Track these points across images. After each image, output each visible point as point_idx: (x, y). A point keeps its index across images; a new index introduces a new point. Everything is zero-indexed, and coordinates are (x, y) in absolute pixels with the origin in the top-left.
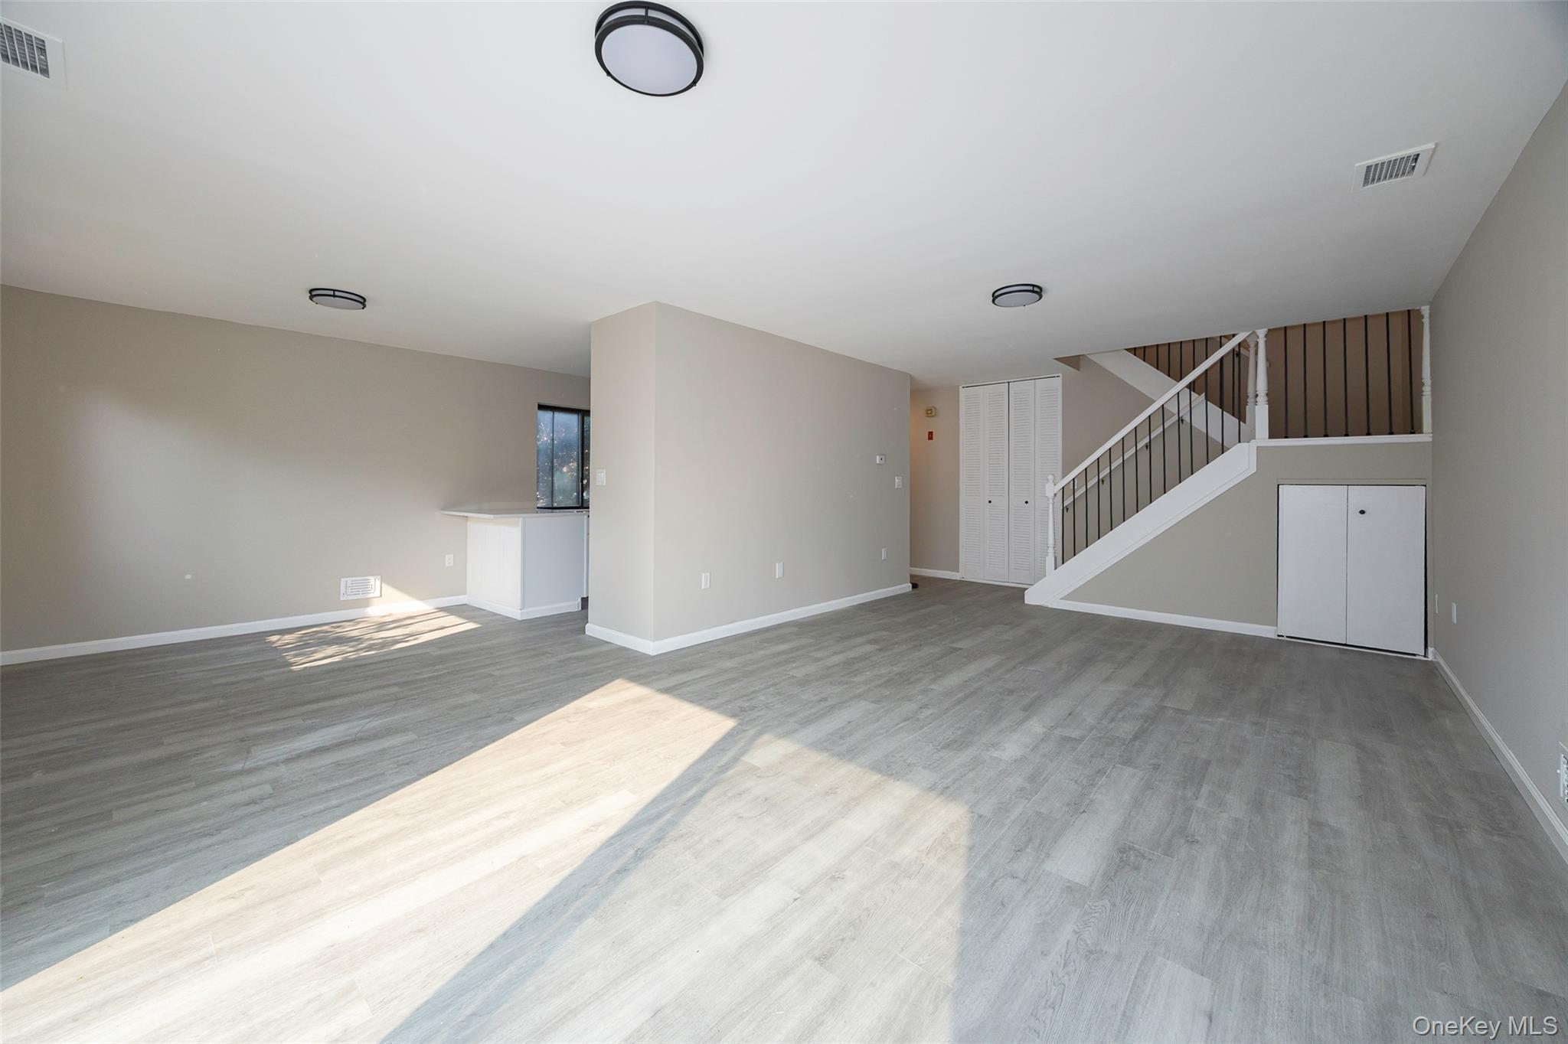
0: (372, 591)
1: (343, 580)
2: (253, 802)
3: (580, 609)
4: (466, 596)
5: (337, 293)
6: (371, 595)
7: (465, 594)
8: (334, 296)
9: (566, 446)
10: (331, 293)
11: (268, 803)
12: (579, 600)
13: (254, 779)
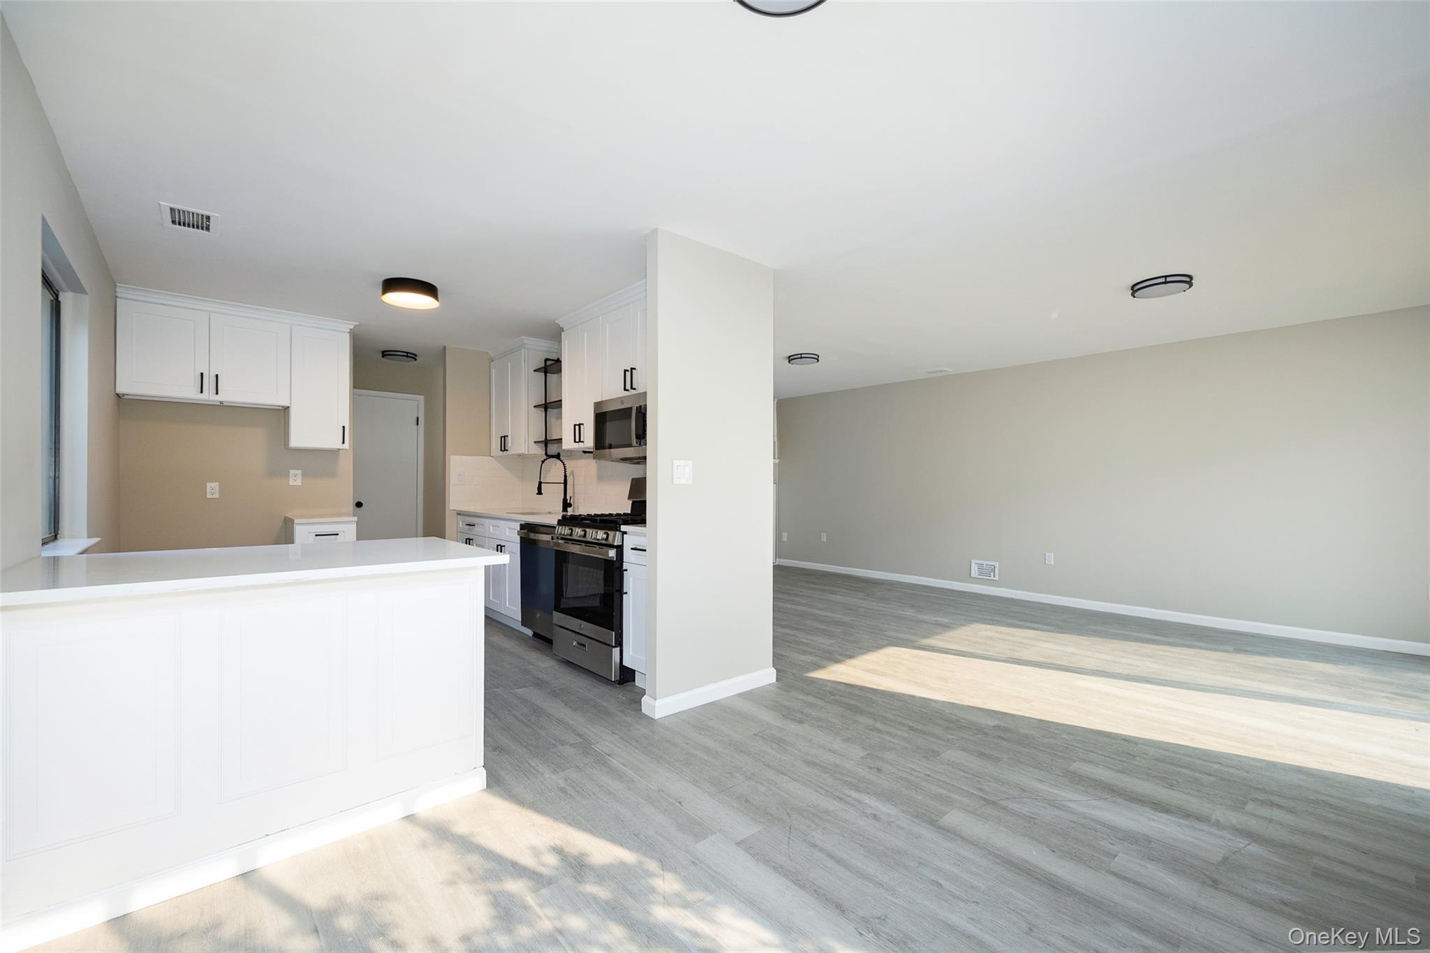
2: (1273, 804)
11: (1261, 796)
13: (1253, 825)
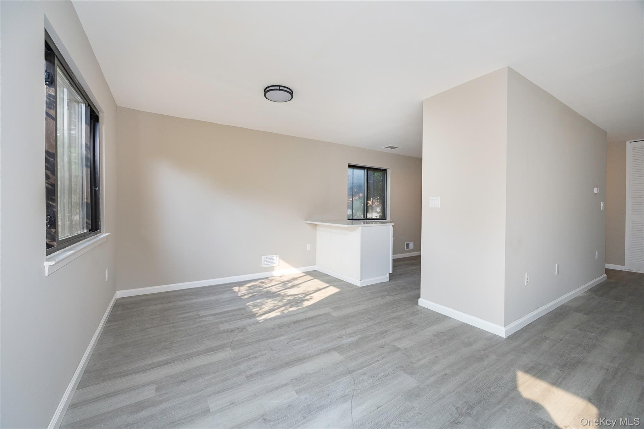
0: (275, 263)
1: (263, 257)
3: (388, 280)
4: (316, 266)
5: (281, 88)
6: (274, 265)
7: (316, 265)
8: (279, 90)
9: (360, 186)
10: (278, 88)
12: (388, 275)
